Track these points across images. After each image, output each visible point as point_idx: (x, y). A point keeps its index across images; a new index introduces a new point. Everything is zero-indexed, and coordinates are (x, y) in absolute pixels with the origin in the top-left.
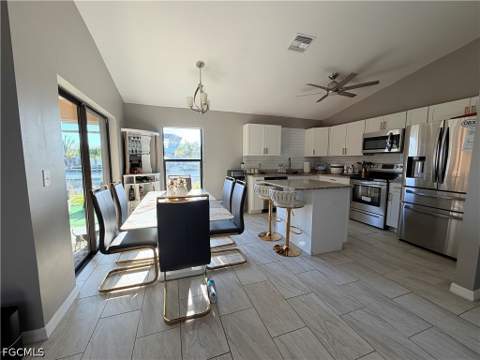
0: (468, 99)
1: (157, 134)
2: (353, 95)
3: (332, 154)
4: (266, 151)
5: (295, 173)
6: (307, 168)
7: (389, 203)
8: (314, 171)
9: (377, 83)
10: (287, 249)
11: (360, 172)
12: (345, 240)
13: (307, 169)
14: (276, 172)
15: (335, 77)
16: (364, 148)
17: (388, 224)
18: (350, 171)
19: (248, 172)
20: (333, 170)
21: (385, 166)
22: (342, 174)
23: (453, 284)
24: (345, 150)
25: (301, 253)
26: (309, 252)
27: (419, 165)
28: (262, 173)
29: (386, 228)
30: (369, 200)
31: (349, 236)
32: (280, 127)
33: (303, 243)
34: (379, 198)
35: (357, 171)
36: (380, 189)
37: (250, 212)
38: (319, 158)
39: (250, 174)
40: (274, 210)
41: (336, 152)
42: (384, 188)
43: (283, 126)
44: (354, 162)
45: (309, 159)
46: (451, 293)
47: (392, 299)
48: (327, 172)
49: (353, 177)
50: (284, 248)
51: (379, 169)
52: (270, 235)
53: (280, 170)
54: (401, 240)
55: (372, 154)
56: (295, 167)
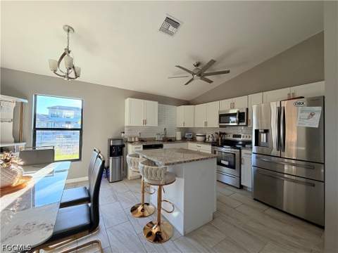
0: (288, 89)
1: (26, 101)
2: (211, 82)
3: (197, 126)
4: (145, 122)
5: (170, 141)
6: (179, 136)
7: (242, 166)
8: (184, 139)
9: (228, 72)
11: (218, 140)
13: (179, 138)
14: (154, 140)
15: (198, 65)
16: (220, 122)
17: (242, 184)
18: (211, 139)
19: (129, 140)
20: (198, 138)
21: (235, 136)
22: (205, 142)
24: (206, 123)
28: (141, 141)
29: (241, 187)
30: (227, 163)
32: (156, 103)
34: (235, 162)
35: (215, 139)
36: (235, 154)
37: (129, 178)
38: (188, 128)
39: (131, 142)
41: (199, 124)
42: (237, 154)
43: (159, 103)
44: (213, 133)
45: (181, 129)
48: (193, 140)
49: (214, 144)
51: (231, 138)
53: (158, 138)
55: (225, 126)
56: (169, 136)
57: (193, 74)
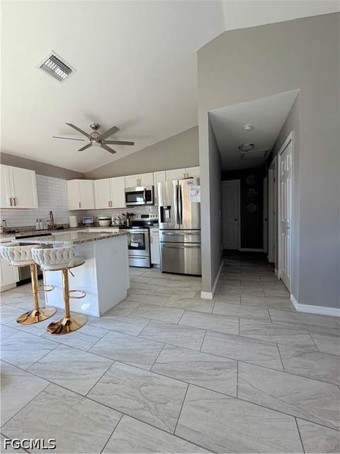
2: (113, 152)
3: (98, 207)
5: (61, 228)
6: (73, 222)
7: (151, 244)
8: (81, 225)
9: (132, 144)
10: (69, 323)
11: (125, 222)
12: (128, 287)
14: (33, 229)
15: (96, 127)
16: (127, 201)
17: (152, 263)
18: (117, 222)
20: (102, 223)
21: (143, 216)
22: (110, 225)
23: (202, 292)
24: (110, 203)
25: (87, 319)
26: (96, 314)
27: (167, 212)
28: (9, 232)
29: (152, 266)
30: (136, 245)
31: (131, 281)
32: (33, 173)
33: (87, 306)
34: (144, 243)
35: (123, 222)
36: (144, 234)
40: (40, 277)
41: (102, 205)
42: (146, 233)
43: (38, 172)
44: (120, 214)
45: (75, 212)
46: (202, 299)
47: (177, 324)
48: (95, 225)
49: (122, 227)
50: (64, 323)
51: (139, 219)
52: (38, 314)
53: (39, 226)
54: (163, 272)
55: (133, 206)
56: (59, 222)
57: (92, 139)
